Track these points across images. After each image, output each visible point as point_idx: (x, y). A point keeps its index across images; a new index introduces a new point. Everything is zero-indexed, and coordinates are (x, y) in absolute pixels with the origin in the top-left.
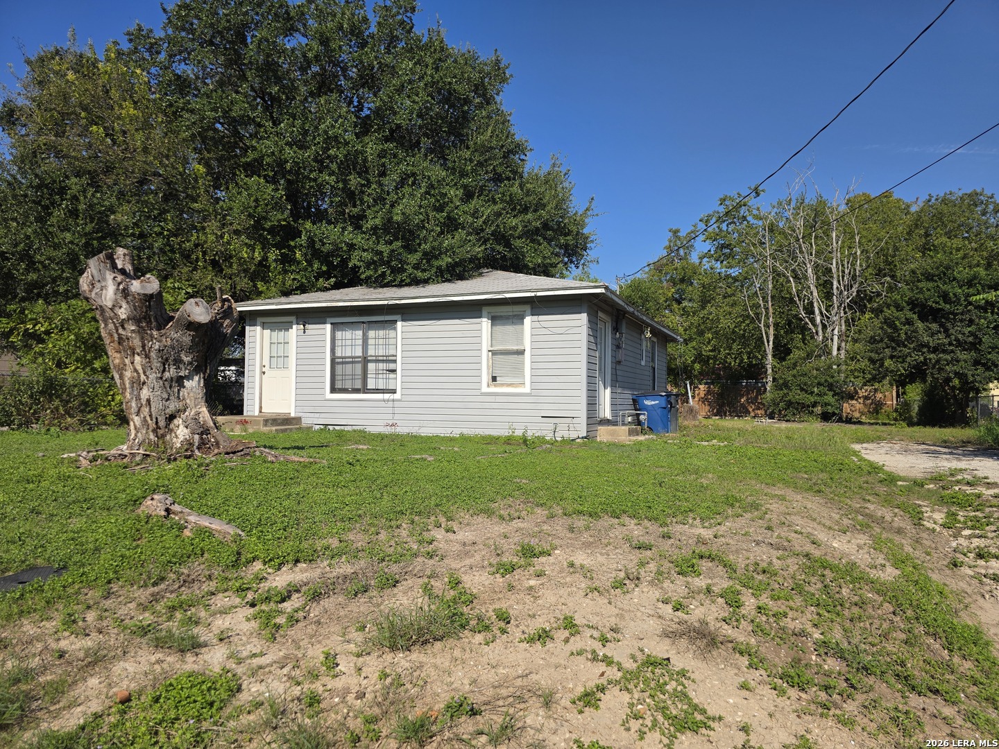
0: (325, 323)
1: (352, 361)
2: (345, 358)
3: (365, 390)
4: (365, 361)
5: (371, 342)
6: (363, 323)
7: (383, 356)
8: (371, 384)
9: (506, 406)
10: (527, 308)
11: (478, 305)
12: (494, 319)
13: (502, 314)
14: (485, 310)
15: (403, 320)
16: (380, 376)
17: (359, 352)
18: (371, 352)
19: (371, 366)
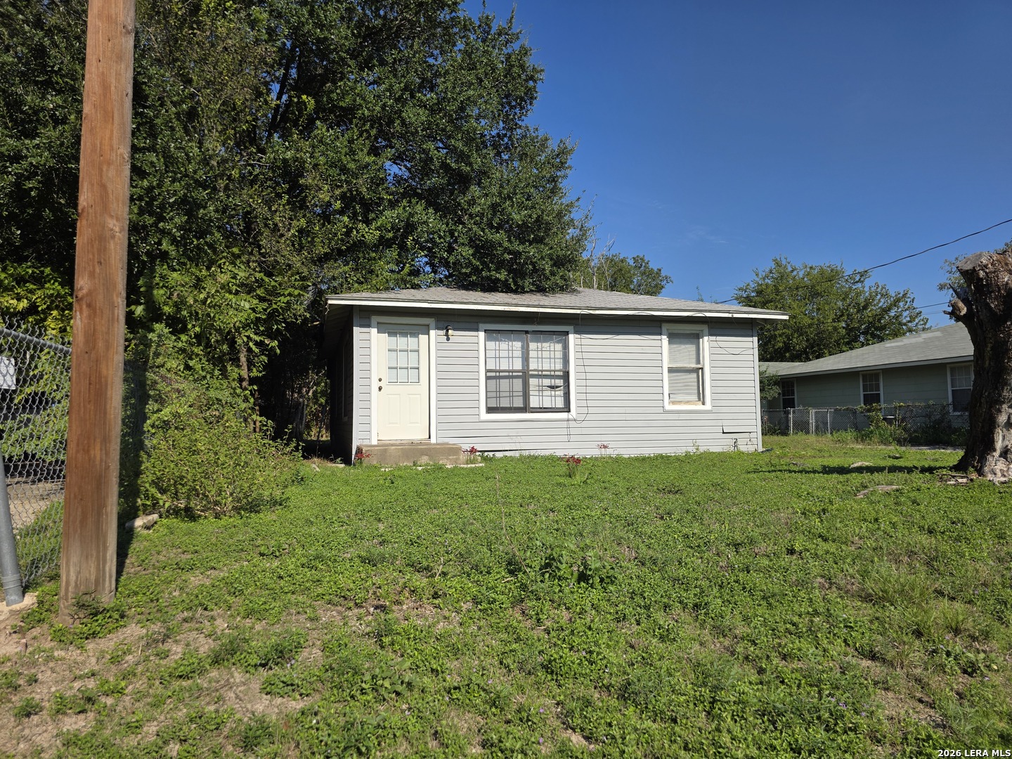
0: (477, 330)
1: (510, 375)
2: (500, 371)
3: (525, 409)
4: (525, 375)
5: (532, 354)
6: (527, 332)
7: (550, 371)
8: (534, 402)
9: (689, 423)
10: (705, 328)
11: (657, 321)
12: (673, 337)
13: (679, 332)
14: (665, 327)
15: (576, 332)
16: (545, 393)
17: (518, 365)
18: (533, 366)
19: (533, 382)
